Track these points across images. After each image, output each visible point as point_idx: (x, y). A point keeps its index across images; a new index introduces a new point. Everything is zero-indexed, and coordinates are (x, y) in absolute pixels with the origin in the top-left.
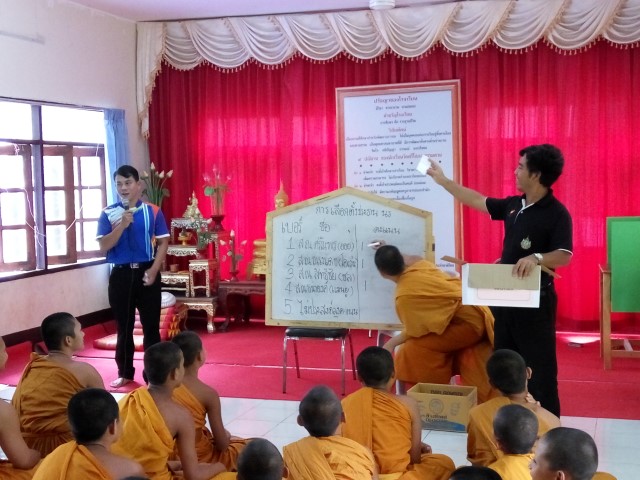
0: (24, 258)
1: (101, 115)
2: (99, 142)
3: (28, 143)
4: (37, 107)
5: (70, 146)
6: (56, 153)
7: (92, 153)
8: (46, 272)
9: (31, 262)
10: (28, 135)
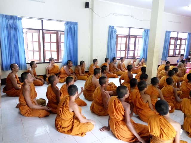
0: (172, 54)
1: (187, 34)
2: (186, 38)
3: (176, 38)
4: (178, 33)
5: (182, 38)
6: (179, 39)
7: (184, 39)
8: (175, 56)
9: (173, 54)
10: (176, 37)
